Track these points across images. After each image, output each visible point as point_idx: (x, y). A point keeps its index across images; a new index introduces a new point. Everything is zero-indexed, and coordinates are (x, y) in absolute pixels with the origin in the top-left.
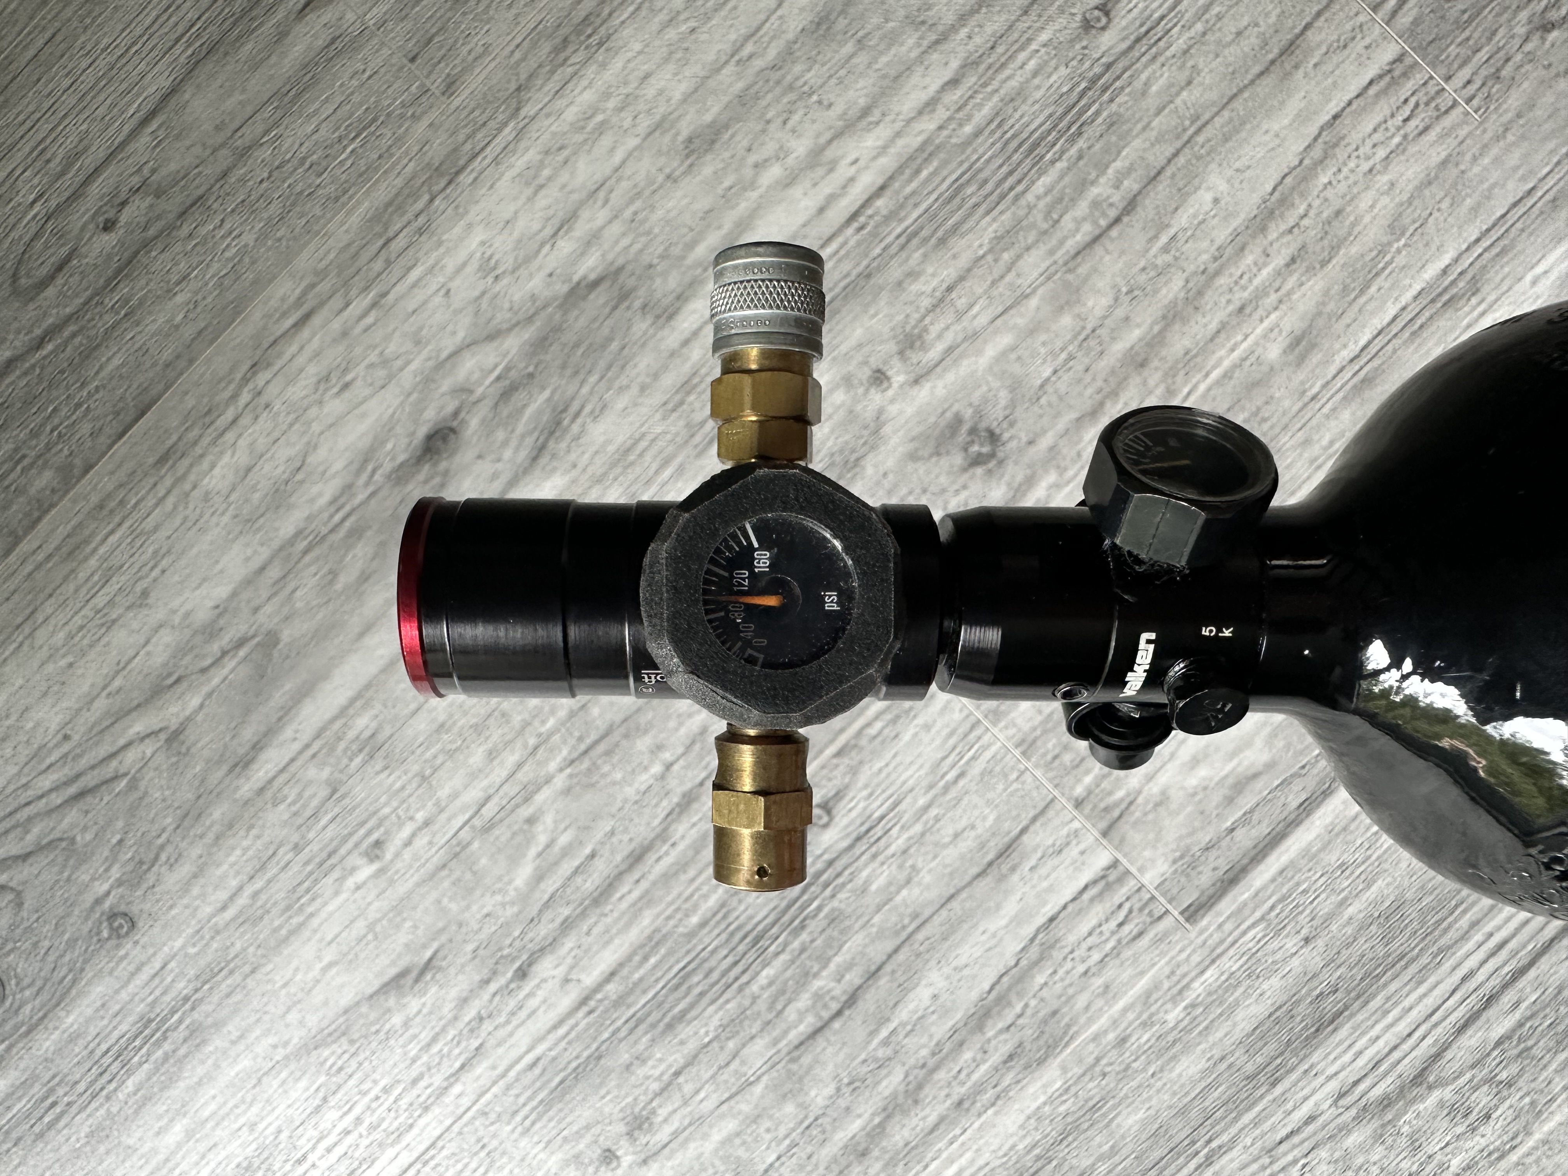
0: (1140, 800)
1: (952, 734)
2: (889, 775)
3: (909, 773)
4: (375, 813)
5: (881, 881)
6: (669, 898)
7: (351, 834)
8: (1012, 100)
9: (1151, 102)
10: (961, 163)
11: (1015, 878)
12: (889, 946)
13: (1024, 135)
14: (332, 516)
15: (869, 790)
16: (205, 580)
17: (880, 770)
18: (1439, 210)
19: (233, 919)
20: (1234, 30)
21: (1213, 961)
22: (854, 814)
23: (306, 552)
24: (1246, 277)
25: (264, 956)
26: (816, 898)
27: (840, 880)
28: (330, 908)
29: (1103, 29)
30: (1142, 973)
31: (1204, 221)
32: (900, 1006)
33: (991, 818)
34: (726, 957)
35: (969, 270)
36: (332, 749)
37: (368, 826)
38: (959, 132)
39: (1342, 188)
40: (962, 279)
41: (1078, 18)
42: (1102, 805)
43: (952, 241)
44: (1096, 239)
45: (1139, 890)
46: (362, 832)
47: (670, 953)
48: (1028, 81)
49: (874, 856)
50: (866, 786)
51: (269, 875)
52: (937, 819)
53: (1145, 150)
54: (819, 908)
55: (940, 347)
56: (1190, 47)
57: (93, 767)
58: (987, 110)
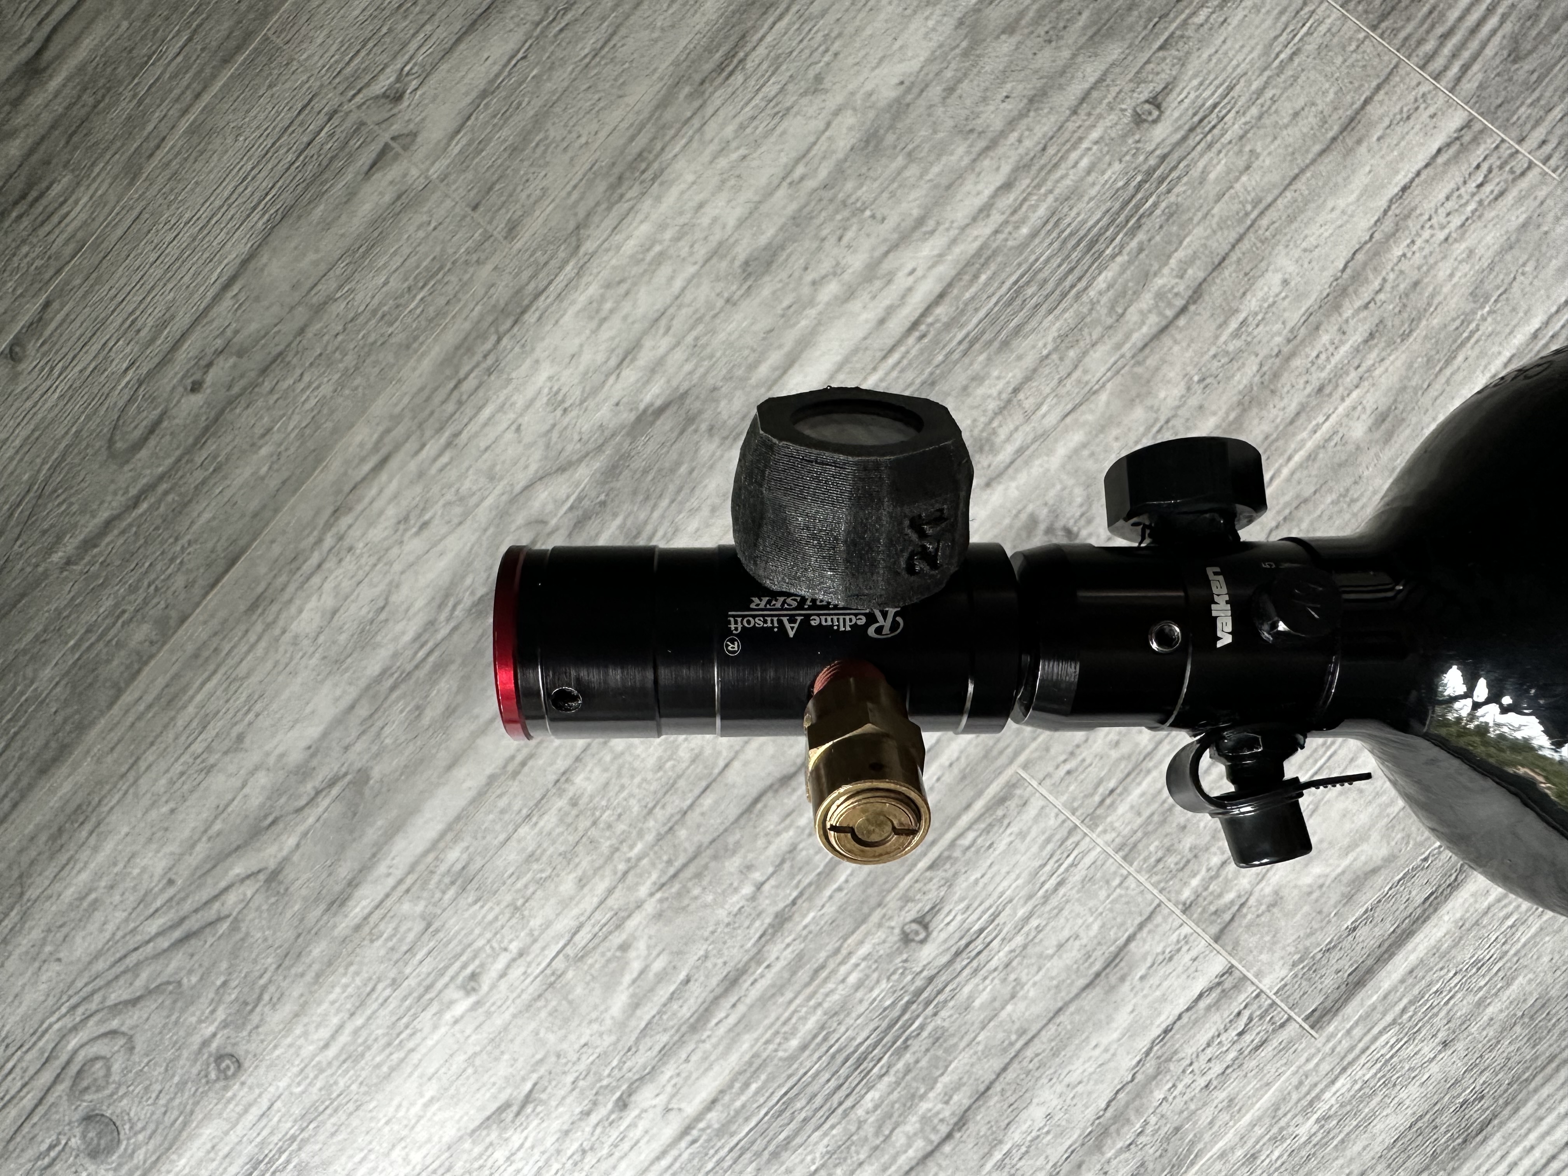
0: (1252, 901)
1: (1048, 841)
2: (985, 886)
3: (1005, 884)
4: (470, 945)
5: (984, 997)
6: (767, 1022)
7: (446, 968)
8: (1067, 199)
9: (1210, 189)
10: (1020, 265)
11: (1126, 987)
12: (997, 1064)
13: (1082, 233)
14: (416, 653)
15: (965, 903)
16: (296, 721)
17: (976, 881)
18: (1523, 274)
19: (336, 1057)
20: (1291, 112)
21: (1344, 1069)
22: (951, 928)
23: (393, 688)
24: (1323, 357)
25: (365, 1094)
26: (918, 1016)
27: (941, 998)
28: (430, 1043)
29: (1155, 121)
30: (1268, 1084)
31: (1274, 303)
32: (1013, 1128)
33: (1095, 927)
34: (829, 1080)
35: (1035, 370)
36: (426, 882)
37: (464, 958)
38: (1016, 235)
39: (1417, 259)
40: (1028, 379)
41: (1129, 113)
42: (1212, 908)
43: (1015, 343)
44: (1163, 330)
45: (1258, 996)
46: (458, 964)
47: (771, 1078)
48: (1082, 179)
49: (976, 971)
50: (962, 900)
51: (369, 1012)
52: (1039, 930)
53: (1207, 238)
54: (922, 1028)
55: (1010, 450)
56: (1246, 132)
57: (196, 911)
58: (1042, 211)
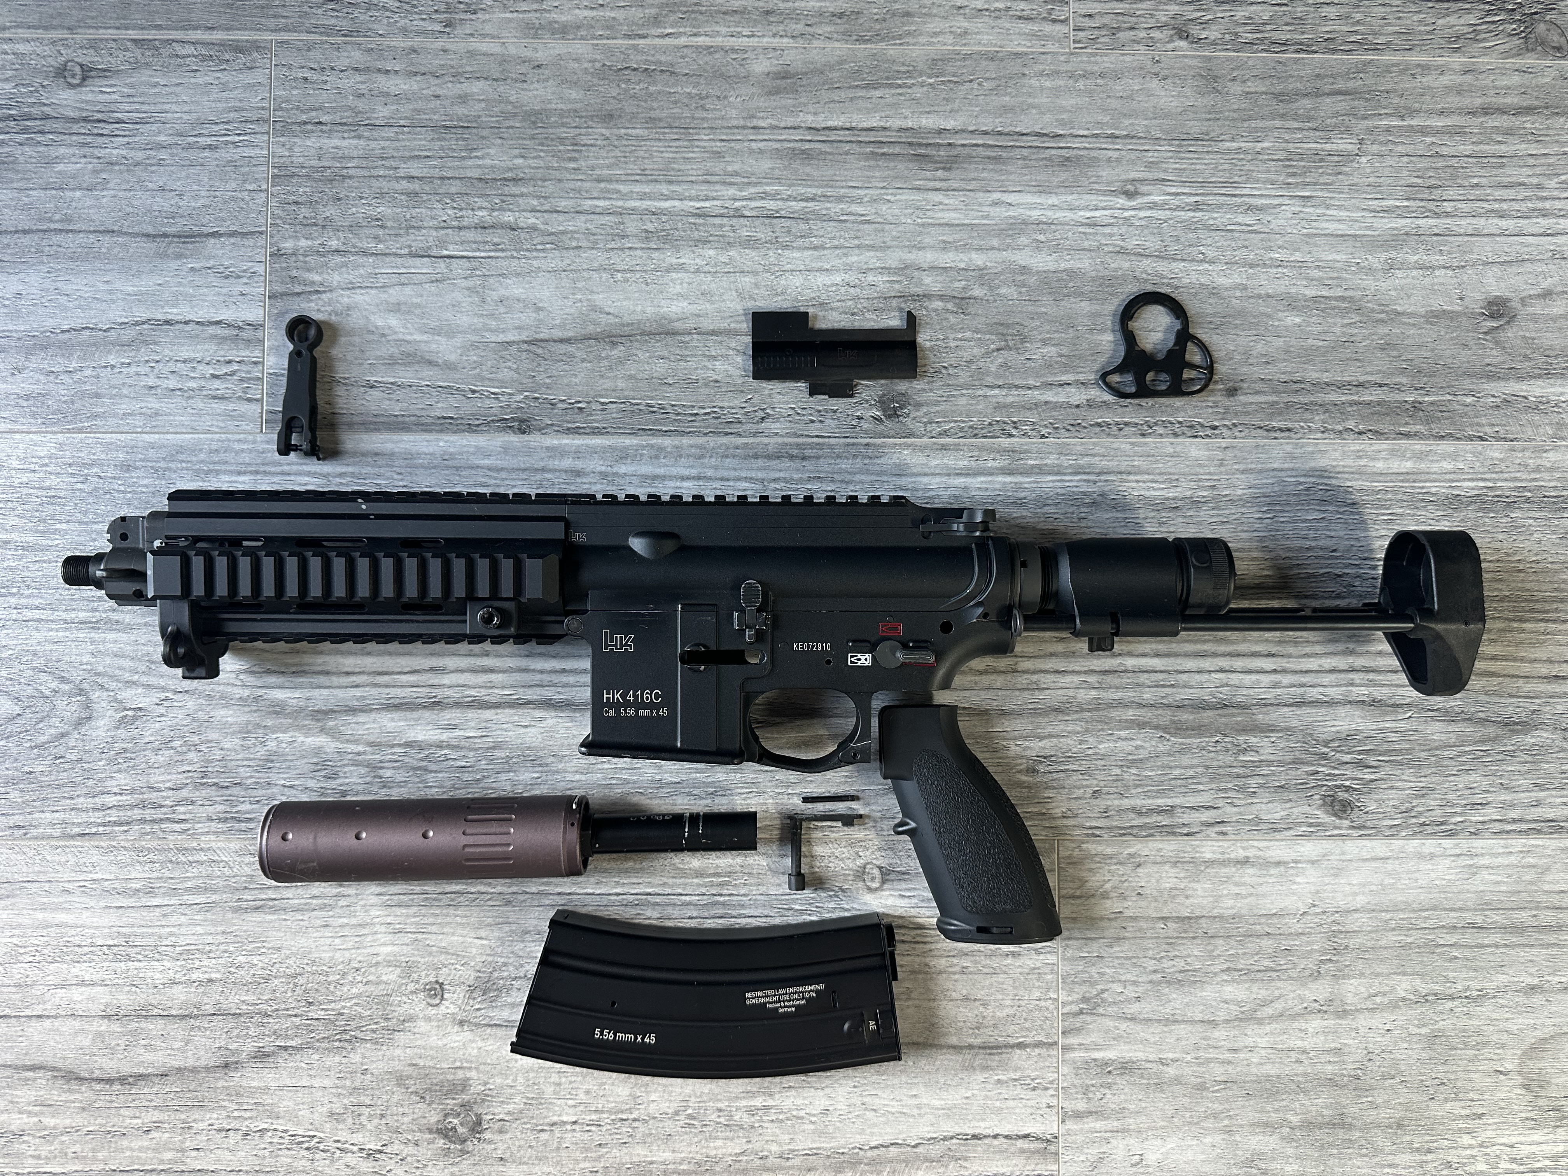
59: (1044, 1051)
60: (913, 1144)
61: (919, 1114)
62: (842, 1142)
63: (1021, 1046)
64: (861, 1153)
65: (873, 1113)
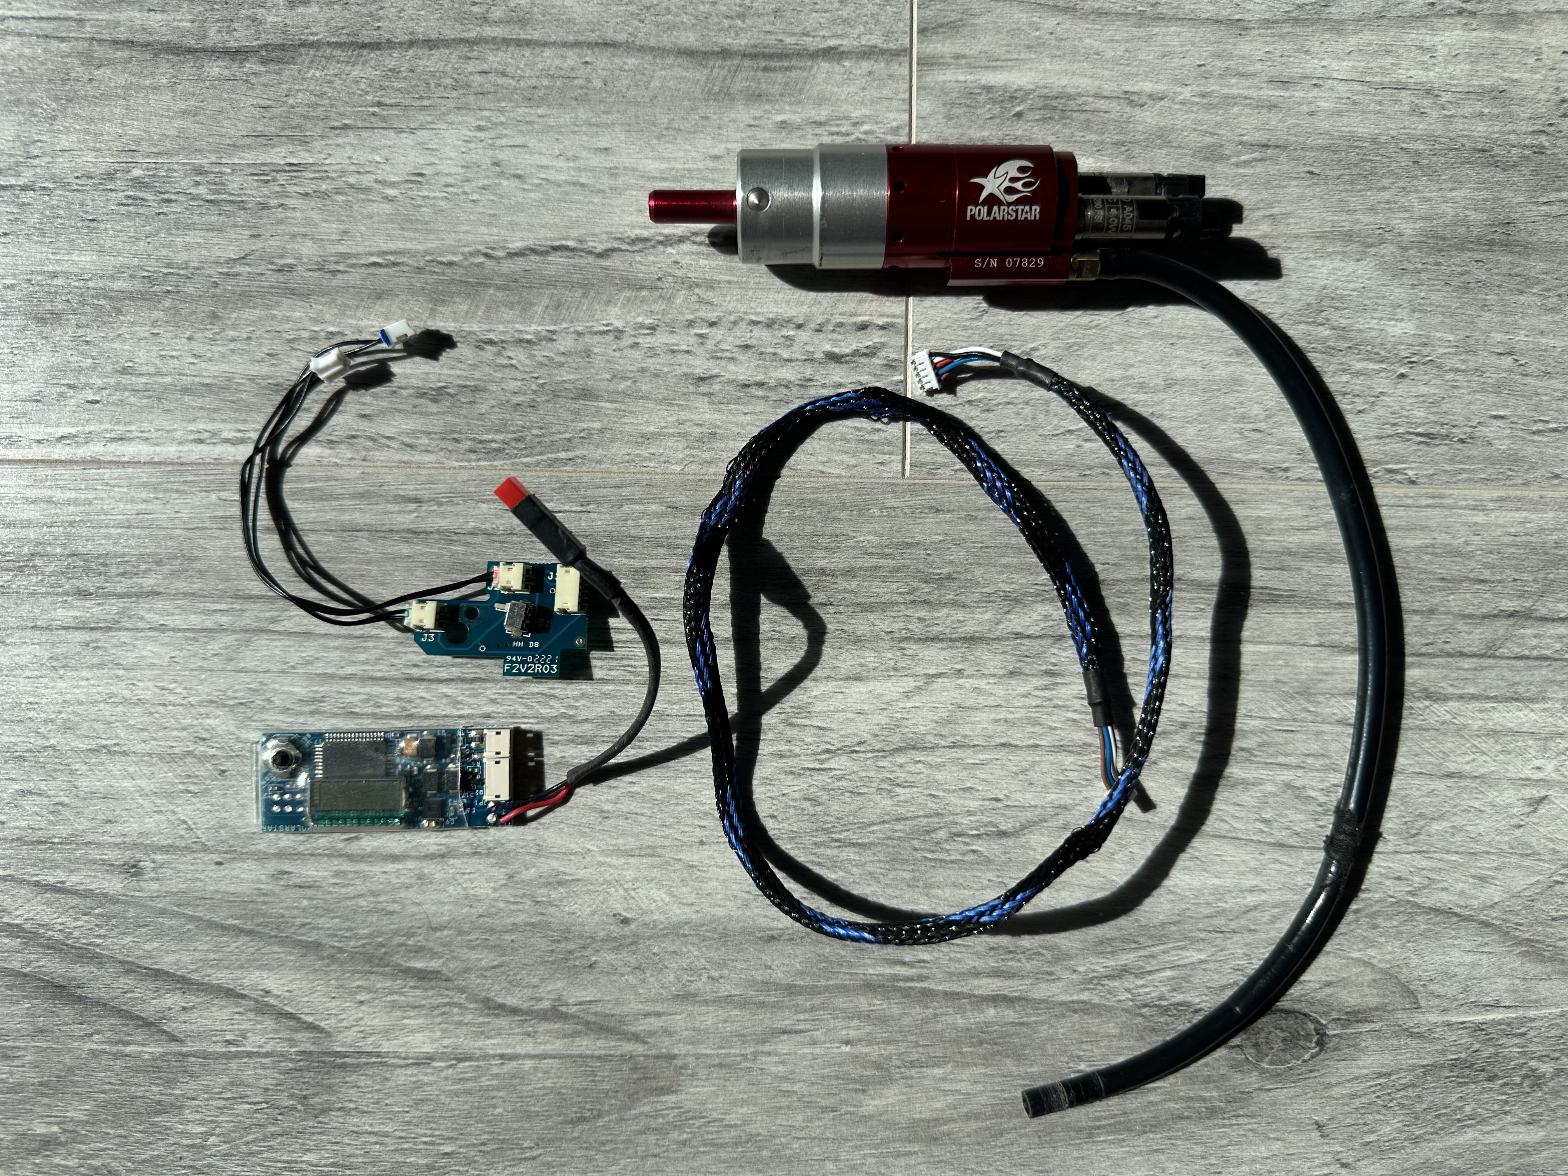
59: (879, 67)
60: (600, 248)
61: (613, 189)
62: (450, 240)
63: (831, 54)
64: (490, 264)
65: (516, 183)
